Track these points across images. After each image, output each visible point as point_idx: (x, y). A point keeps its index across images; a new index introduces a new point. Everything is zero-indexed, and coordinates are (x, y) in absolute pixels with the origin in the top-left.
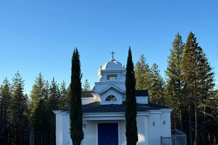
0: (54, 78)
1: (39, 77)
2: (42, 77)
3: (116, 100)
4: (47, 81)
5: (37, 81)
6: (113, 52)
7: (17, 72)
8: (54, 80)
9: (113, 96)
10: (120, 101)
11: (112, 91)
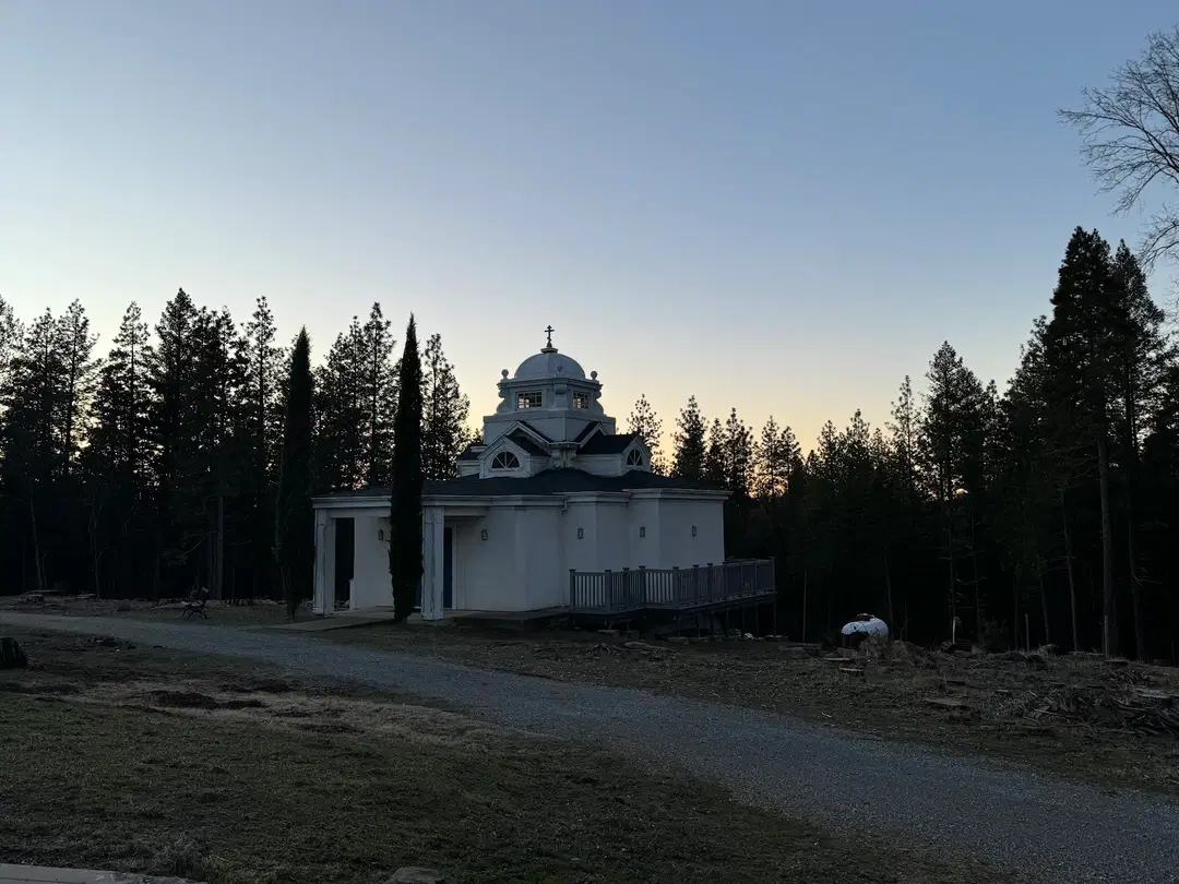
0: (734, 410)
1: (689, 409)
2: (696, 410)
3: (515, 464)
4: (717, 422)
5: (683, 421)
6: (549, 327)
7: (640, 399)
8: (733, 416)
9: (510, 455)
10: (526, 467)
11: (506, 440)
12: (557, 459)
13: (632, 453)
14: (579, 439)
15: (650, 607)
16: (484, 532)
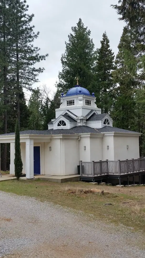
9: (63, 122)
10: (68, 126)
11: (62, 116)
12: (79, 123)
13: (106, 120)
14: (87, 116)
15: (110, 174)
16: (50, 147)
